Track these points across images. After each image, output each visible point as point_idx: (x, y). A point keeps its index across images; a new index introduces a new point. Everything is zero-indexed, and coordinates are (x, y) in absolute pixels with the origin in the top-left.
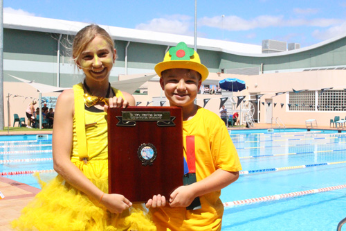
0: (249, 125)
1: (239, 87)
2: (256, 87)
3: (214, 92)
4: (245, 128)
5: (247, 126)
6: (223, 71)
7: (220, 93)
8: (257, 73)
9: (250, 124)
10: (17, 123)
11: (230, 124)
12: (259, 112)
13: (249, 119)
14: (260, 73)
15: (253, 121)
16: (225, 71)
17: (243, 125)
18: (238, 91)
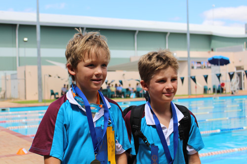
0: (233, 92)
1: (225, 62)
2: (240, 61)
3: (205, 67)
5: (232, 93)
6: (212, 50)
7: (210, 67)
8: (241, 50)
9: (235, 91)
10: (53, 96)
11: (218, 92)
12: (243, 81)
13: (234, 88)
14: (244, 50)
15: (238, 89)
16: (214, 50)
17: (230, 93)
18: (225, 66)
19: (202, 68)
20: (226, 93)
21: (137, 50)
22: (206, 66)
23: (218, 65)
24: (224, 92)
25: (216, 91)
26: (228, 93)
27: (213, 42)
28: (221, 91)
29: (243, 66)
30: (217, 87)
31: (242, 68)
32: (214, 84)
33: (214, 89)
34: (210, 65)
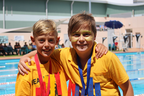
0: (125, 50)
1: (118, 25)
2: (129, 25)
3: (102, 30)
4: (123, 52)
5: (124, 51)
6: (108, 16)
7: (106, 30)
8: (130, 16)
9: (126, 49)
11: (113, 49)
12: (131, 41)
13: (125, 46)
14: (132, 16)
15: (128, 47)
16: (109, 16)
17: (121, 50)
18: (118, 29)
19: (100, 31)
20: (118, 50)
21: (48, 15)
22: (104, 29)
23: (113, 28)
24: (117, 49)
25: (111, 49)
26: (120, 51)
27: (108, 9)
28: (115, 49)
29: (132, 29)
30: (112, 46)
31: (131, 30)
32: (110, 43)
33: (110, 48)
34: (106, 28)
